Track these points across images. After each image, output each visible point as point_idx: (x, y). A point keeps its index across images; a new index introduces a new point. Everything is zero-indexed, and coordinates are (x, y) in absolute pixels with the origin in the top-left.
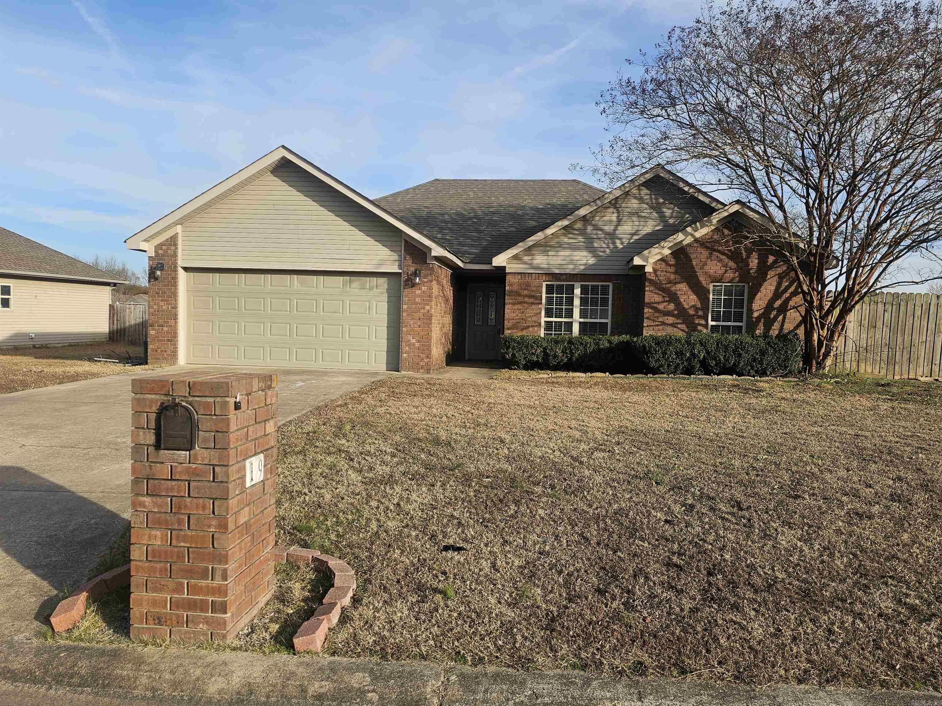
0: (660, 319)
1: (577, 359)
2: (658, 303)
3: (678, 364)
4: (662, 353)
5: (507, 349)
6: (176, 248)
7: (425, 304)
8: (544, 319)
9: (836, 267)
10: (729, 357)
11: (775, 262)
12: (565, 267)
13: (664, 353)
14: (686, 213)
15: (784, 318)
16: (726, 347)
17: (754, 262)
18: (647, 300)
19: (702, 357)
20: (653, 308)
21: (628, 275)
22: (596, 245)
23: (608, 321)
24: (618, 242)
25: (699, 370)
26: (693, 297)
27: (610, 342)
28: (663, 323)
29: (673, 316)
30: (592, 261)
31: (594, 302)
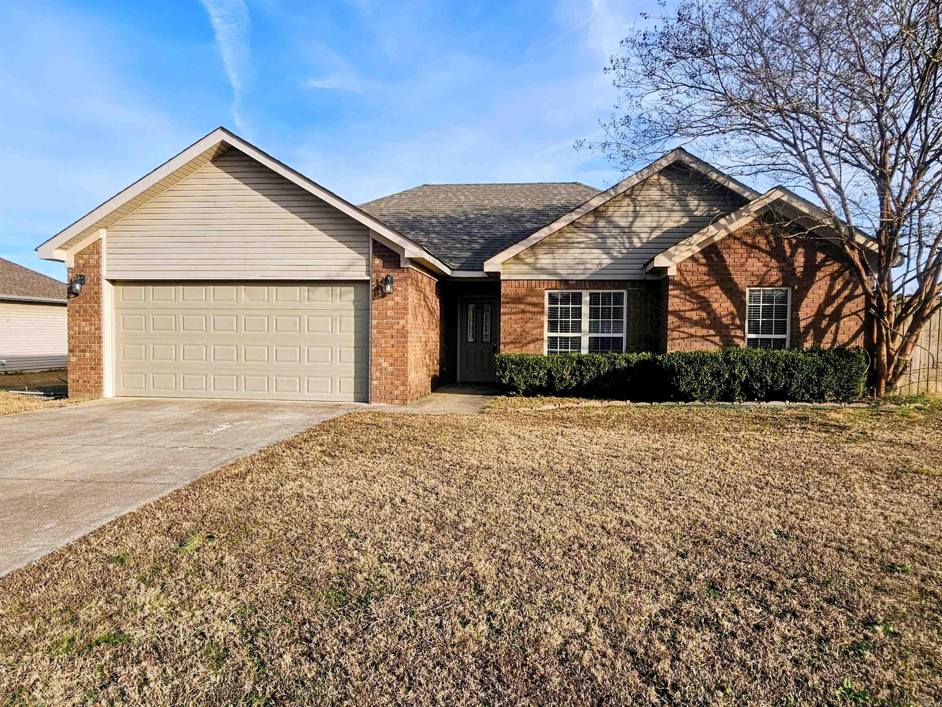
0: (689, 332)
1: (589, 383)
2: (686, 311)
3: (714, 388)
4: (695, 375)
5: (504, 371)
6: (100, 257)
7: (398, 318)
8: (547, 334)
9: (900, 264)
10: (778, 378)
11: (824, 261)
12: (574, 270)
13: (697, 374)
15: (837, 328)
16: (774, 366)
17: (800, 260)
18: (670, 309)
19: (743, 379)
20: (681, 318)
21: (646, 280)
22: (610, 244)
23: (623, 335)
24: (636, 240)
25: (739, 395)
26: (728, 304)
27: (628, 361)
28: (691, 336)
29: (705, 326)
30: (606, 261)
31: (606, 314)
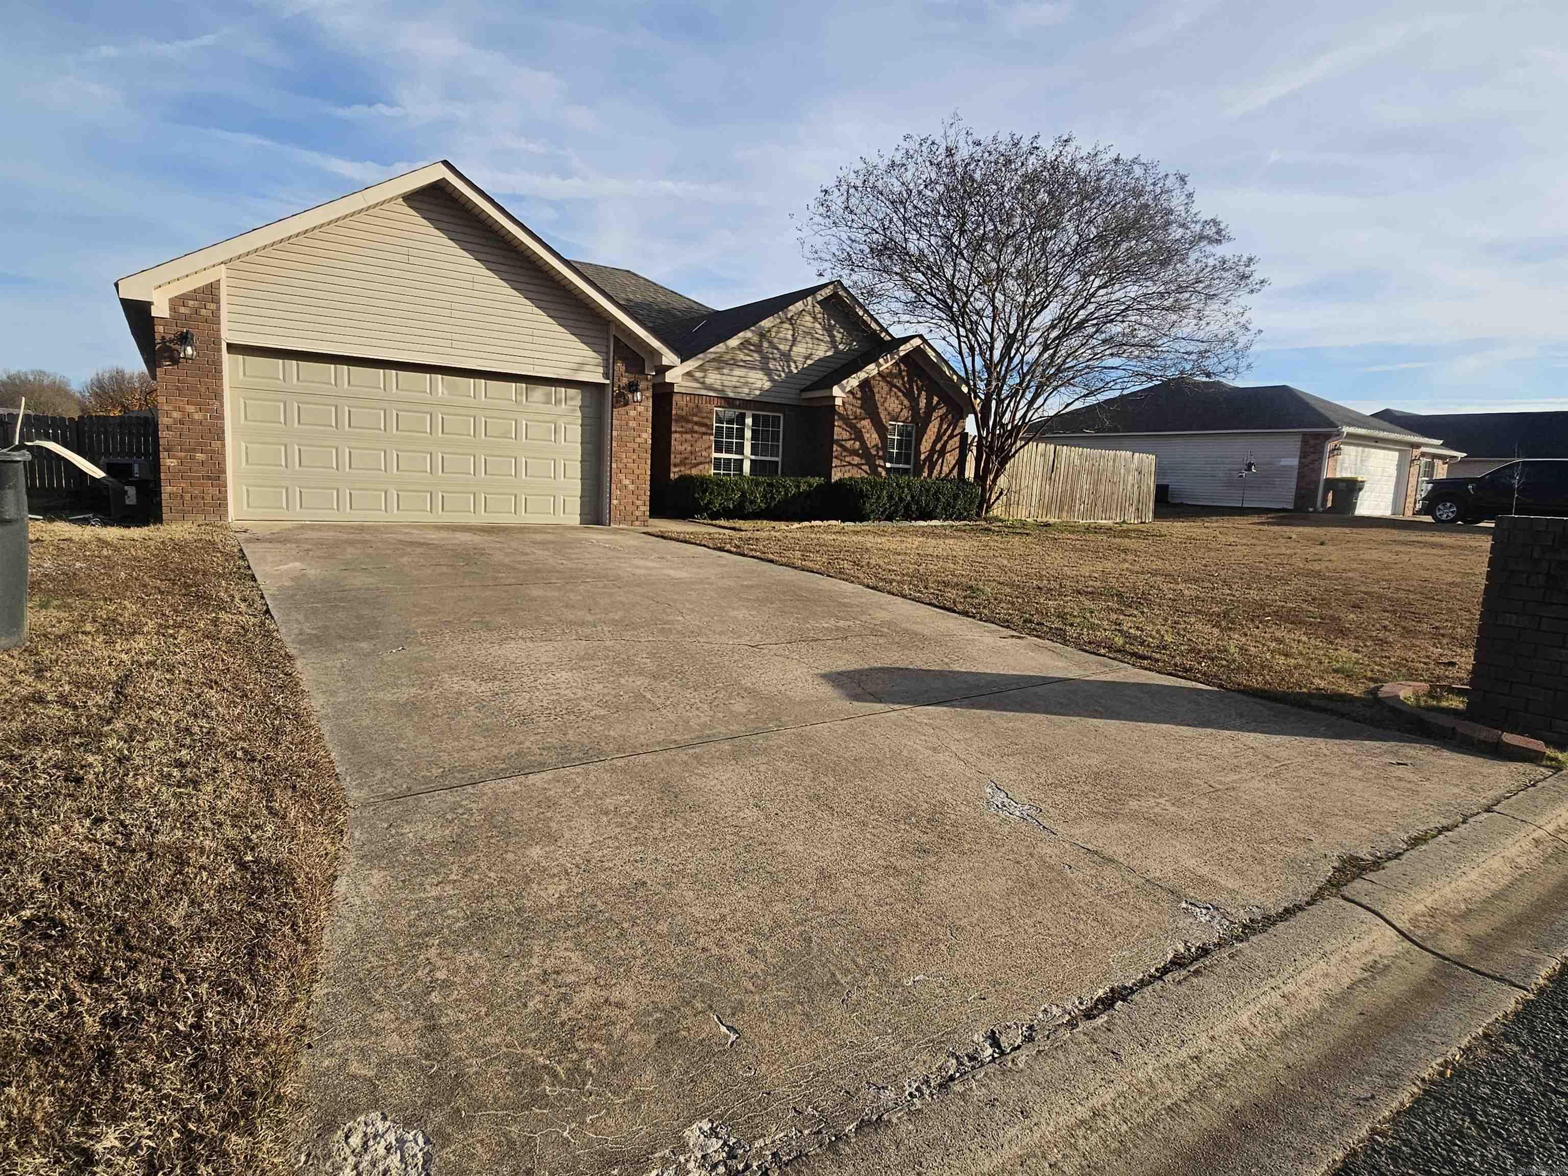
0: (847, 459)
2: (846, 440)
6: (218, 308)
8: (713, 455)
11: (938, 403)
12: (739, 390)
14: (854, 340)
15: (943, 461)
17: (923, 402)
18: (835, 437)
19: (907, 502)
20: (842, 446)
21: (800, 406)
22: (771, 366)
23: (779, 459)
24: (793, 365)
26: (875, 436)
28: (850, 464)
29: (858, 455)
30: (767, 385)
31: (765, 436)
